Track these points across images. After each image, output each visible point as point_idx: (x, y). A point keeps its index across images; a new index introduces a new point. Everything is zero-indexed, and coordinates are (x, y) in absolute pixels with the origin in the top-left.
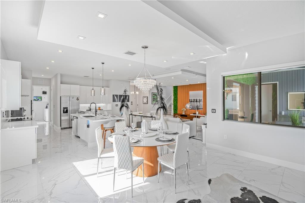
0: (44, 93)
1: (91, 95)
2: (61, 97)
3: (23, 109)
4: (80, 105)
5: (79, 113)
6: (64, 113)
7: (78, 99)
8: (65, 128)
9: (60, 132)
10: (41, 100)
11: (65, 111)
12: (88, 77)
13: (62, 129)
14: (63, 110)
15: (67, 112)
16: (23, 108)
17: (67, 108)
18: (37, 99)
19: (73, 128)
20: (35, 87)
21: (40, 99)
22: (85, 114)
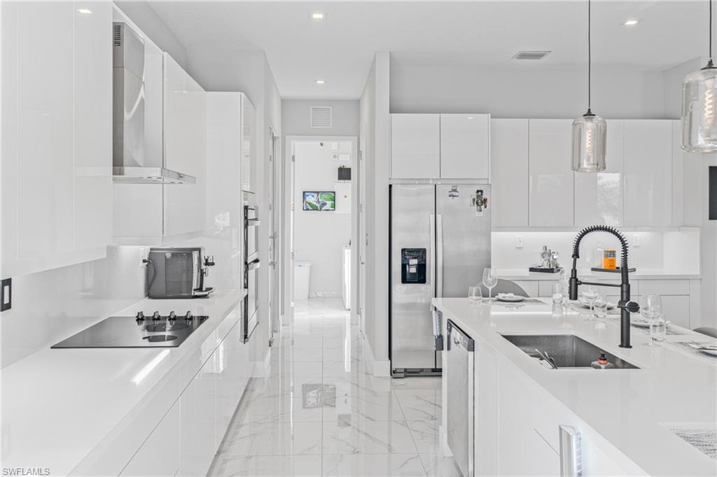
0: (344, 174)
1: (577, 167)
2: (390, 186)
3: (195, 255)
4: (494, 235)
5: (486, 295)
6: (404, 281)
7: (480, 201)
8: (410, 373)
9: (389, 390)
10: (334, 206)
11: (413, 270)
12: (538, 56)
13: (393, 373)
14: (404, 267)
15: (420, 277)
16: (199, 250)
17: (420, 253)
18: (318, 202)
19: (444, 373)
20: (299, 146)
21: (329, 203)
22: (527, 305)
